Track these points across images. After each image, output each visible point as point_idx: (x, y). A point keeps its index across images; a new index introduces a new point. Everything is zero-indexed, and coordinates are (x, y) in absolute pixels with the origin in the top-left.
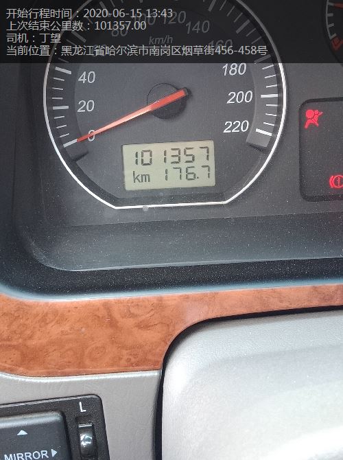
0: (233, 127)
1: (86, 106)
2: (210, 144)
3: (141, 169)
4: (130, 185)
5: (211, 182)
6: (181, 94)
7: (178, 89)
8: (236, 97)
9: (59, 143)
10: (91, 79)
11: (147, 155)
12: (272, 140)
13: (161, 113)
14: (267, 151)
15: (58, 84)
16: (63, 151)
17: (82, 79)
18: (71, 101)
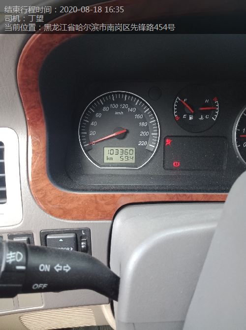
0: (141, 143)
1: (92, 133)
2: (134, 149)
3: (110, 156)
4: (106, 161)
5: (133, 161)
6: (125, 131)
7: (124, 129)
8: (143, 134)
9: (83, 145)
10: (95, 124)
11: (112, 151)
12: (155, 148)
13: (117, 137)
14: (152, 152)
15: (84, 125)
16: (83, 148)
17: (92, 124)
18: (87, 131)
